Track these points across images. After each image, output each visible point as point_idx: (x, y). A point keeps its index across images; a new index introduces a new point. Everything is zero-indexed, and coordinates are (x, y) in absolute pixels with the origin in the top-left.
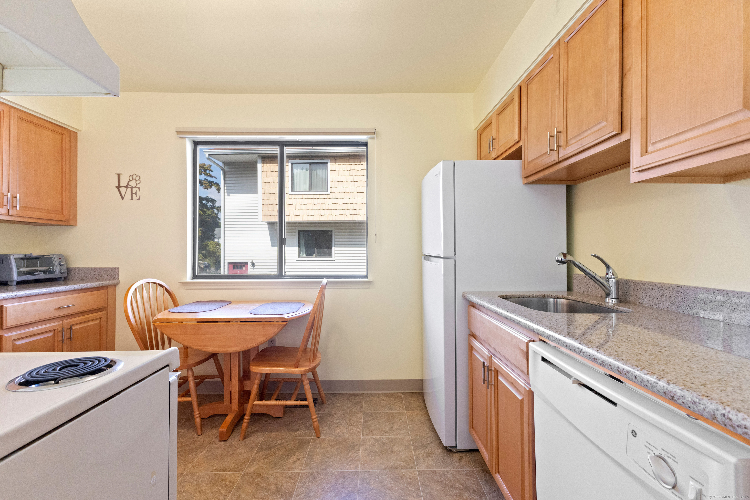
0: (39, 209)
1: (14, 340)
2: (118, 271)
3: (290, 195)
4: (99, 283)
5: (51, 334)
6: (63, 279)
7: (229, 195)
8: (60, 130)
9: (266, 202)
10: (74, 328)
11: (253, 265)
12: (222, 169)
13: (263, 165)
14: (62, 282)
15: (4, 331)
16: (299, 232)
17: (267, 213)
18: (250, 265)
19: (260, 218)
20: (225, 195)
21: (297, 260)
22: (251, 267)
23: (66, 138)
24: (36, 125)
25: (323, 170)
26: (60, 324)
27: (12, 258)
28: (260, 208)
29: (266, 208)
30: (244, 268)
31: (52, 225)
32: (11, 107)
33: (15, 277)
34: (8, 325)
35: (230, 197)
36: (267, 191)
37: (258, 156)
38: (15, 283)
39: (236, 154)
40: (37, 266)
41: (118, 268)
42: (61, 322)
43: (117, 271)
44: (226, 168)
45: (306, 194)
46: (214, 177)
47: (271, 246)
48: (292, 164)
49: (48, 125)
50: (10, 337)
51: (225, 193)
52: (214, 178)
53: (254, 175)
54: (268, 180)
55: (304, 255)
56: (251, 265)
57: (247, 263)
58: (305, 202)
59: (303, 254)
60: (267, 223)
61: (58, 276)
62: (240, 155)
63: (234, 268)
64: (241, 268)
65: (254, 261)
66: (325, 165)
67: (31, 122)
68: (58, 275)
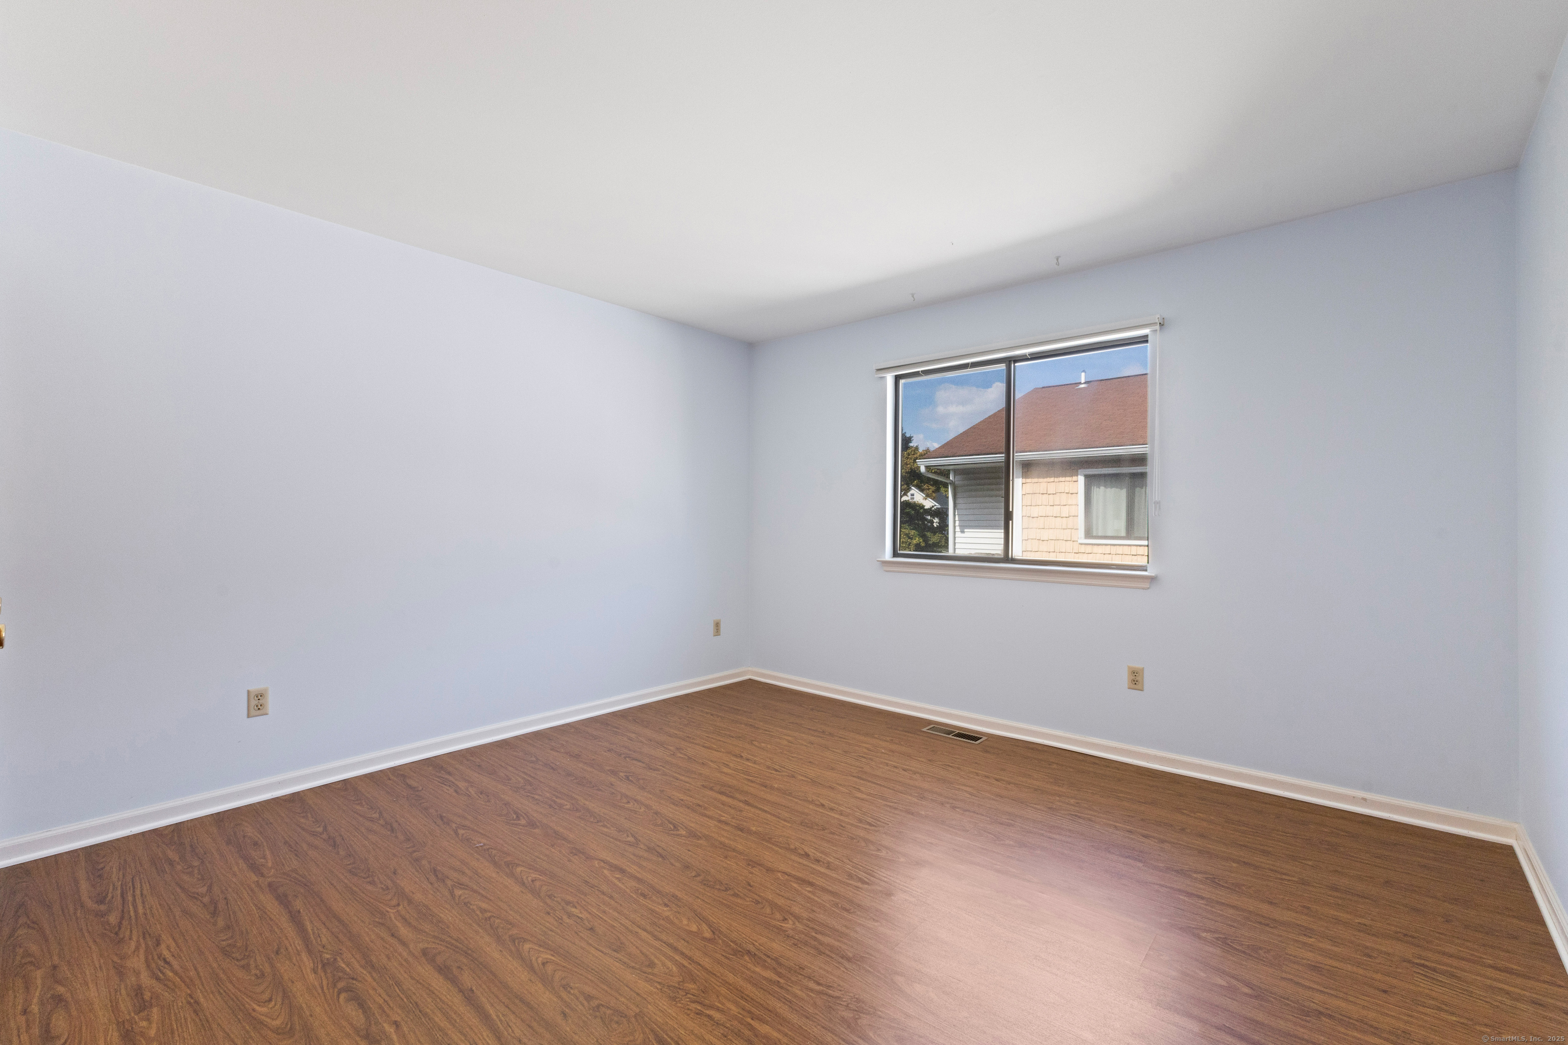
3: (1081, 544)
7: (963, 532)
20: (955, 532)
45: (1120, 545)
48: (1087, 477)
51: (955, 527)
54: (1035, 511)
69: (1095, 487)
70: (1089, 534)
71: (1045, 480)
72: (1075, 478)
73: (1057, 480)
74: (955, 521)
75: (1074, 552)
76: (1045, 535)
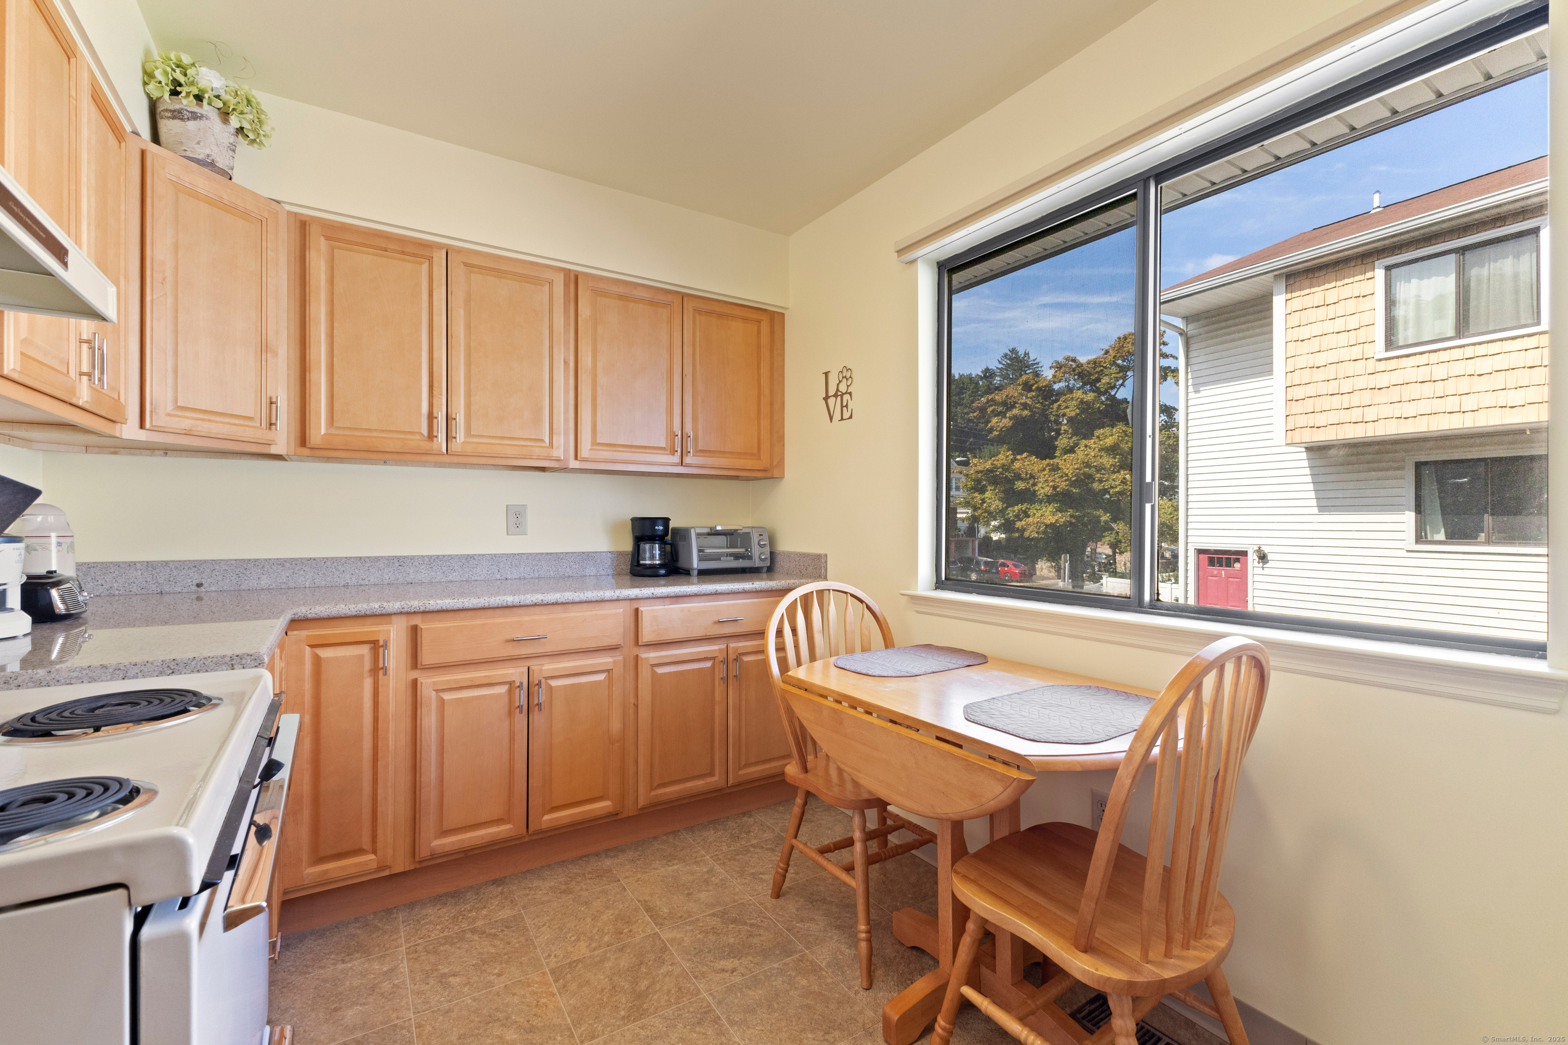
0: (724, 452)
1: (653, 666)
2: (826, 562)
3: (1380, 360)
4: (788, 581)
5: (708, 664)
6: (765, 570)
8: (755, 316)
9: (1298, 393)
10: (746, 659)
11: (1263, 558)
12: (1181, 334)
13: (1289, 296)
14: (765, 575)
15: (642, 649)
16: (1419, 466)
17: (1302, 421)
18: (1252, 558)
19: (1280, 437)
21: (1408, 551)
22: (1256, 564)
23: (765, 327)
24: (720, 315)
25: (1517, 256)
26: (723, 649)
27: (693, 532)
28: (1280, 410)
29: (1297, 408)
30: (1237, 566)
31: (756, 479)
32: (683, 296)
33: (695, 564)
34: (644, 640)
35: (1202, 394)
36: (1301, 362)
37: (1275, 276)
38: (695, 572)
39: (1211, 289)
40: (737, 548)
41: (826, 556)
42: (724, 646)
43: (823, 561)
44: (1191, 329)
46: (1172, 356)
47: (1316, 510)
49: (737, 312)
50: (648, 659)
51: (1187, 387)
52: (1171, 359)
53: (1264, 329)
55: (1441, 536)
56: (1257, 559)
57: (1245, 553)
58: (1440, 372)
59: (1433, 533)
60: (1304, 450)
61: (756, 566)
62: (1222, 288)
63: (1212, 562)
64: (1229, 564)
65: (1266, 549)
66: (1527, 241)
67: (710, 313)
68: (758, 564)
69: (1402, 282)
70: (1390, 343)
71: (1322, 288)
72: (1369, 275)
73: (1339, 283)
74: (1187, 380)
75: (1367, 372)
76: (1320, 359)
